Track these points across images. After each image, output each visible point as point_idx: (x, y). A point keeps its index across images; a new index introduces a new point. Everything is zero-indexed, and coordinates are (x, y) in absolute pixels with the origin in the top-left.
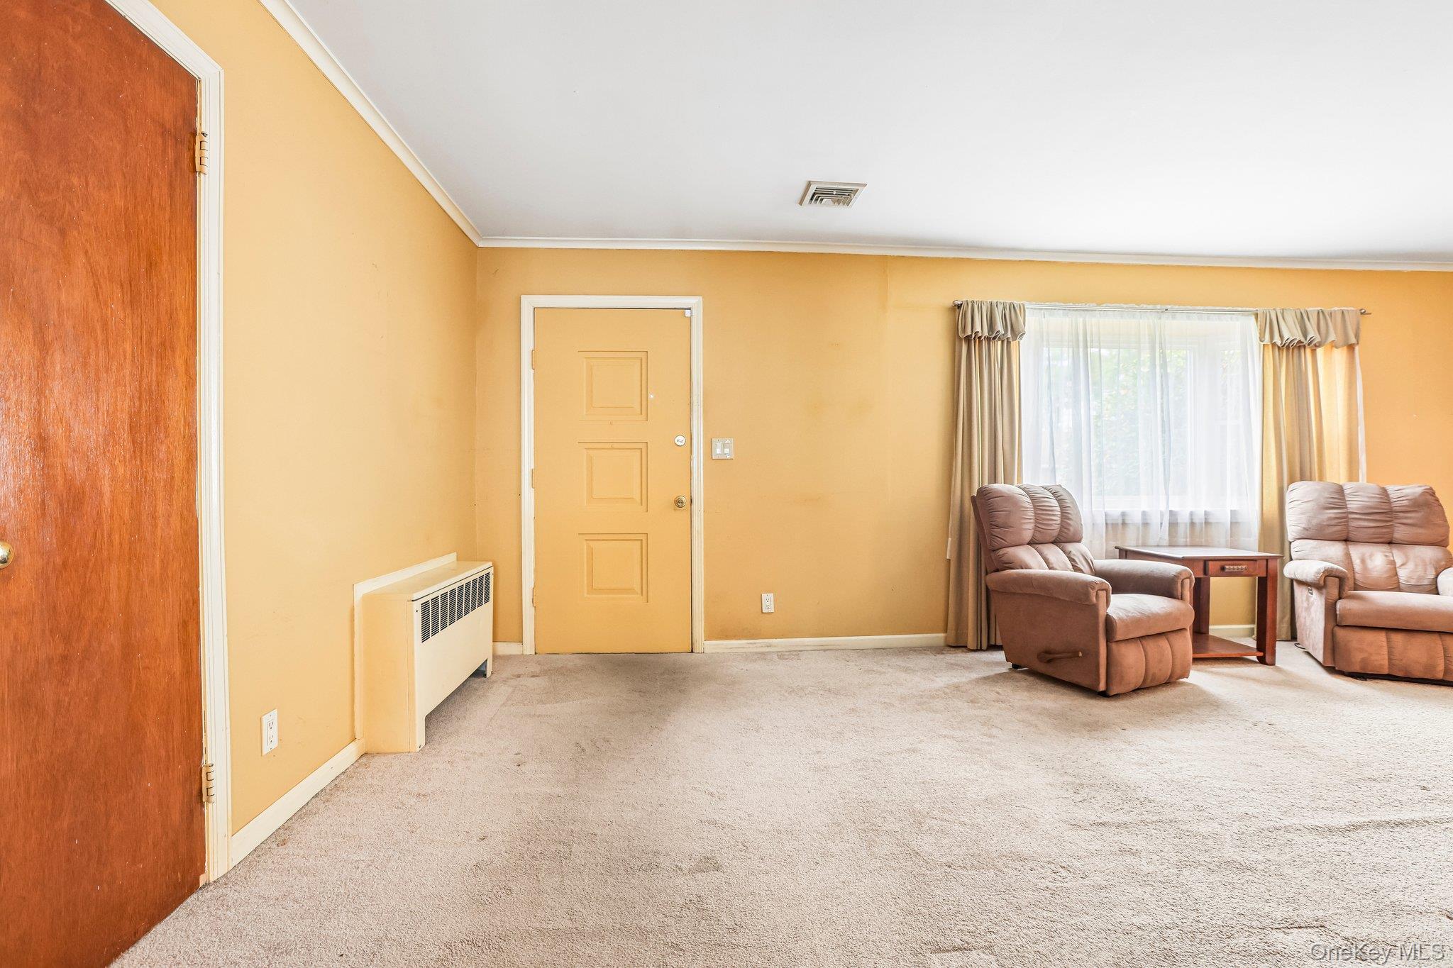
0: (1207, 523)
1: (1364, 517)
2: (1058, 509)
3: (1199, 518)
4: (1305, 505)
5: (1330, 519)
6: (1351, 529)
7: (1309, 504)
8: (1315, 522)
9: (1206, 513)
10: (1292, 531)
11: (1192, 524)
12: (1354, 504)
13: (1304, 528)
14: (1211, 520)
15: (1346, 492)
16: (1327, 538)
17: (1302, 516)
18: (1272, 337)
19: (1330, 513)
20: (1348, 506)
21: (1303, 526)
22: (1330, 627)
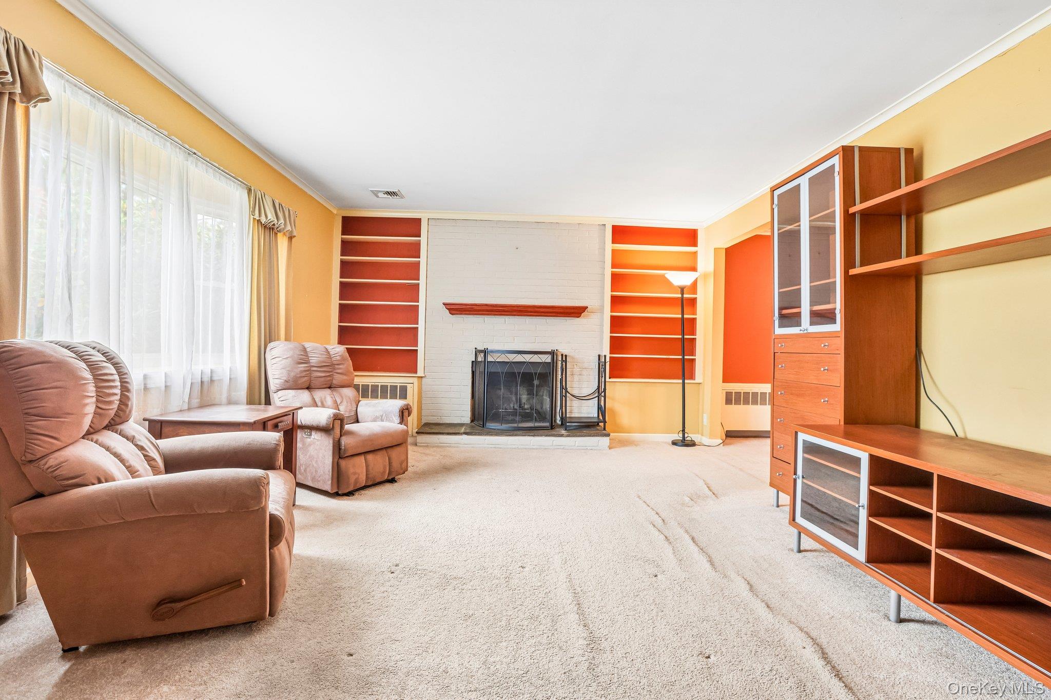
0: (212, 381)
1: (319, 369)
2: (117, 377)
3: (206, 379)
4: (284, 361)
5: (302, 372)
6: (312, 379)
7: (287, 361)
8: (292, 374)
9: (212, 372)
10: (273, 384)
11: (202, 382)
12: (314, 360)
13: (285, 380)
14: (215, 378)
15: (308, 350)
16: (299, 387)
17: (284, 371)
18: (260, 215)
19: (301, 367)
20: (311, 361)
21: (285, 378)
22: (336, 460)
